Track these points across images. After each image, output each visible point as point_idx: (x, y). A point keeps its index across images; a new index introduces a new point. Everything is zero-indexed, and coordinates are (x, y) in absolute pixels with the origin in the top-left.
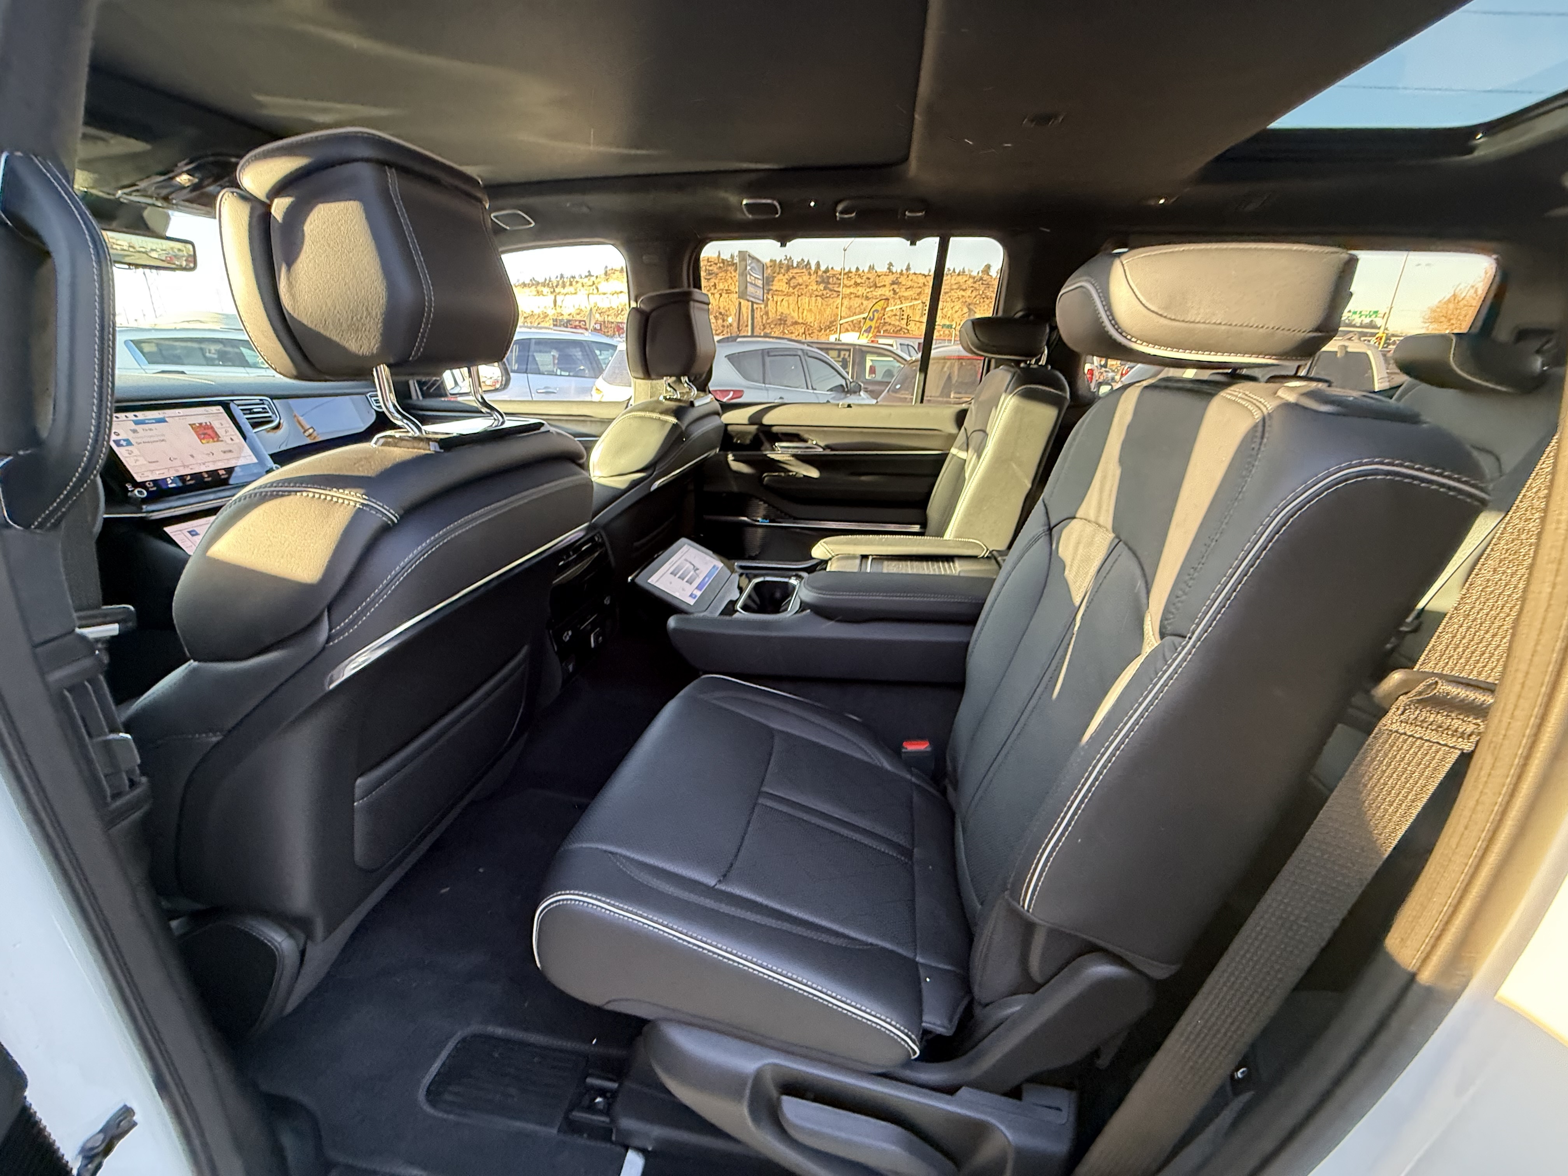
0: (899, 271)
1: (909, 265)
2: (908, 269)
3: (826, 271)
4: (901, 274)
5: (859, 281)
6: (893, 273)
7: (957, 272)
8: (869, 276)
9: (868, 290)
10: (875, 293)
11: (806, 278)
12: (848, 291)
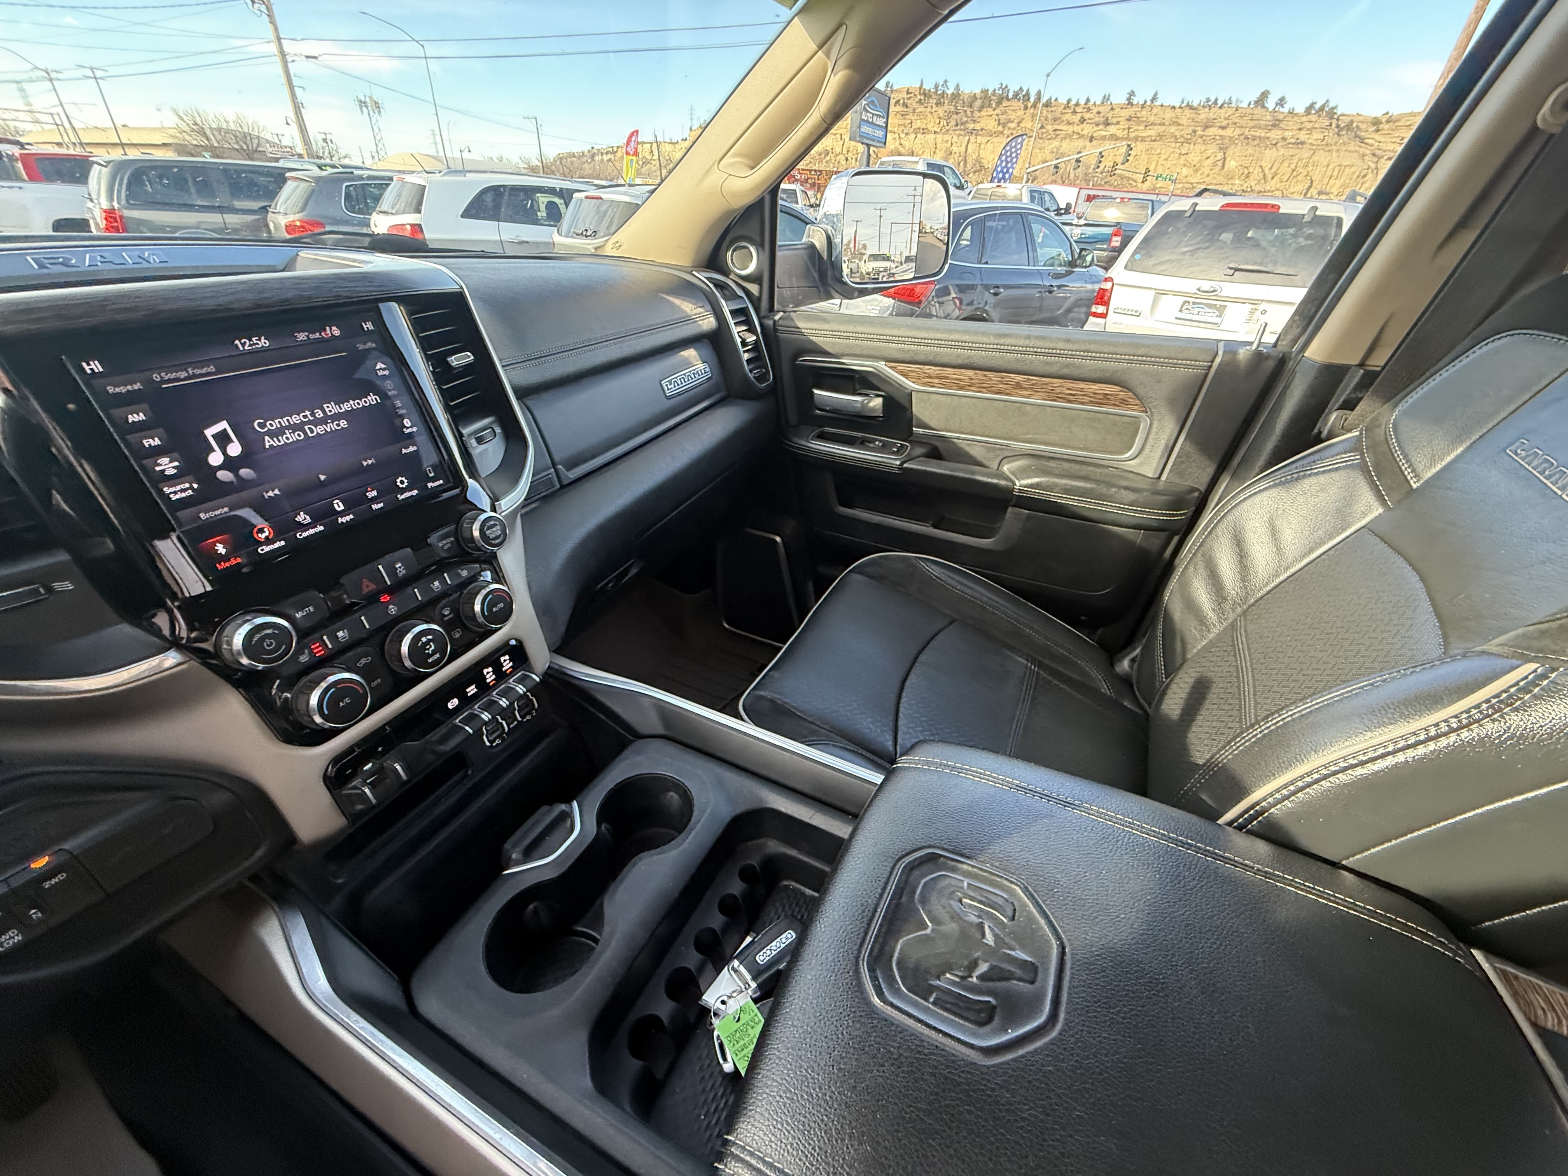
0: (1141, 102)
1: (1156, 94)
2: (1154, 99)
3: (1048, 104)
4: (1143, 107)
5: (1087, 116)
6: (1132, 105)
7: (1220, 103)
8: (1101, 109)
9: (1096, 128)
10: (1104, 133)
11: (1021, 113)
12: (1070, 129)
